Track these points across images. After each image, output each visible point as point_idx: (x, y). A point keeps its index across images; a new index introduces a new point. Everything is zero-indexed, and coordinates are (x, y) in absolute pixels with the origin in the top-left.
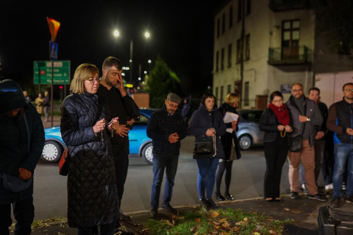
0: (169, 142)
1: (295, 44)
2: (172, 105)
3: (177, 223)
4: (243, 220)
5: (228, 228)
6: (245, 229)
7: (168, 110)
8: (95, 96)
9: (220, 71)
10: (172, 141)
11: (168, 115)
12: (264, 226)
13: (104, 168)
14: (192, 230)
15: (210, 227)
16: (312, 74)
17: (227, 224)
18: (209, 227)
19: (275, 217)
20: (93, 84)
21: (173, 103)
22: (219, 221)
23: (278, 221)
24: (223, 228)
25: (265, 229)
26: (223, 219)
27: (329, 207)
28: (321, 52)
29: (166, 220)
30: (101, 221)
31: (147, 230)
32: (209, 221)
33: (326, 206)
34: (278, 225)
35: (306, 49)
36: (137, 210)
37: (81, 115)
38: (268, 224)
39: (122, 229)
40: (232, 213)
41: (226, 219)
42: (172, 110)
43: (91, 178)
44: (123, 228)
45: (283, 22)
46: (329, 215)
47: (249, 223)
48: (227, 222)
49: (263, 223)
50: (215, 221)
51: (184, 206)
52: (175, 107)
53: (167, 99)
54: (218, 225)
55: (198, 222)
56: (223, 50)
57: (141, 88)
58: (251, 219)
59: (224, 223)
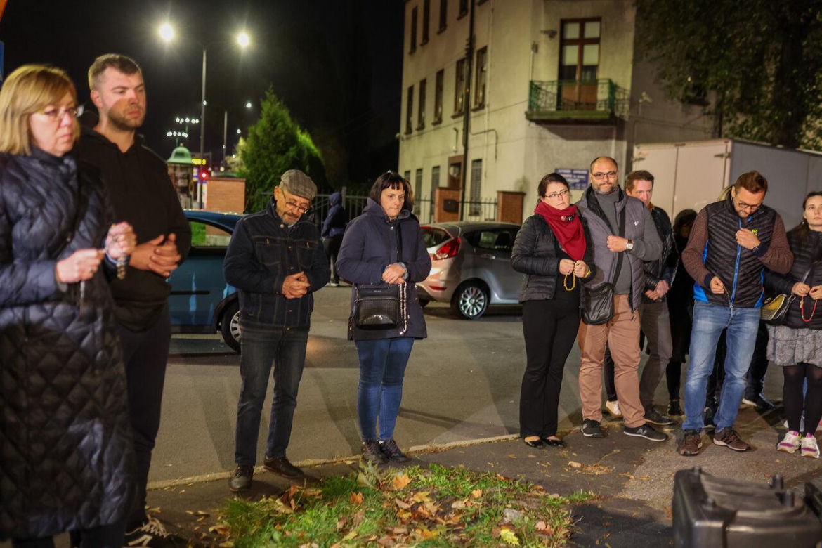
0: (284, 296)
1: (588, 76)
2: (292, 203)
3: (304, 504)
4: (471, 495)
5: (432, 516)
6: (476, 519)
7: (280, 214)
8: (66, 161)
9: (415, 133)
10: (292, 294)
11: (282, 226)
12: (523, 511)
13: (89, 370)
14: (339, 525)
15: (388, 516)
16: (625, 144)
17: (430, 507)
18: (385, 514)
19: (550, 486)
20: (59, 127)
21: (297, 198)
22: (411, 499)
23: (556, 496)
24: (421, 518)
25: (527, 519)
26: (420, 494)
27: (700, 471)
28: (645, 97)
29: (275, 499)
30: (79, 519)
31: (222, 529)
32: (385, 498)
33: (693, 470)
34: (555, 508)
35: (613, 87)
36: (200, 474)
37: (19, 217)
38: (534, 506)
39: (152, 528)
40: (443, 478)
41: (427, 493)
42: (292, 215)
43: (49, 398)
44: (155, 524)
45: (564, 23)
46: (706, 496)
47: (485, 503)
48: (431, 502)
49: (522, 503)
50: (400, 499)
51: (322, 461)
52: (300, 208)
53: (281, 183)
54: (406, 511)
55: (358, 503)
56: (423, 83)
57: (227, 168)
58: (490, 494)
59: (422, 503)
